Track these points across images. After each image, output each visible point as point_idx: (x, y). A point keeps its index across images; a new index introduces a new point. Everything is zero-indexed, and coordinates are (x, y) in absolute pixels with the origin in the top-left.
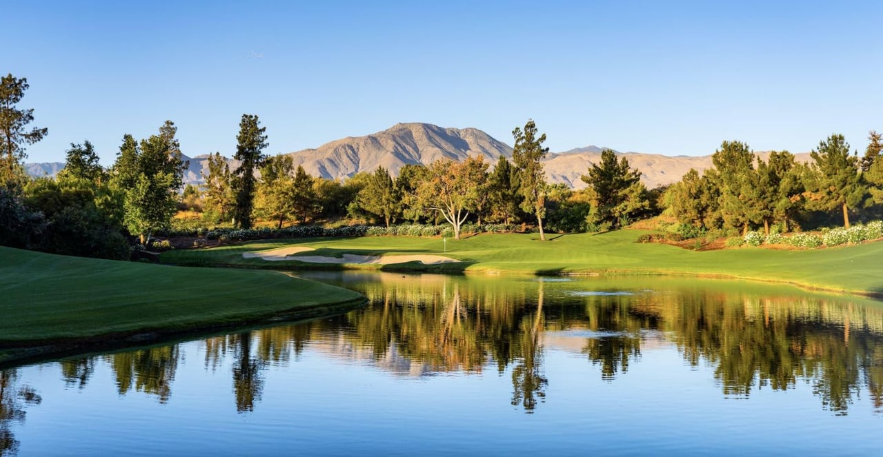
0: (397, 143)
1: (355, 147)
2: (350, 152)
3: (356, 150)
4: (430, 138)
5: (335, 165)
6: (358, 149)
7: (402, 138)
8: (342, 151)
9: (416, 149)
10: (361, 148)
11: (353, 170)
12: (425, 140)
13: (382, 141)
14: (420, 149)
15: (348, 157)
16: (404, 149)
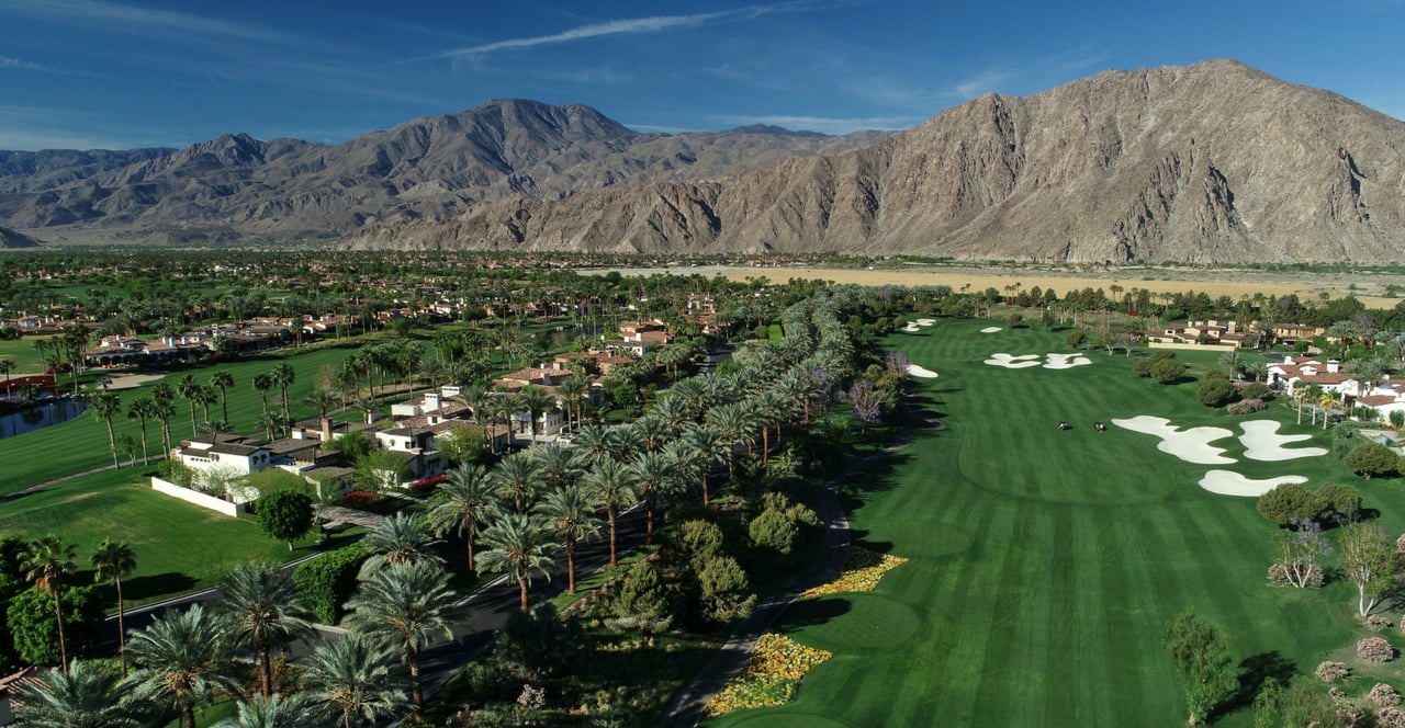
0: (478, 123)
1: (427, 128)
2: (420, 133)
3: (428, 132)
4: (520, 117)
5: (399, 149)
6: (431, 130)
7: (487, 117)
8: (411, 133)
9: (501, 130)
10: (435, 129)
11: (420, 155)
12: (514, 119)
13: (462, 121)
14: (506, 129)
15: (417, 139)
16: (485, 130)
